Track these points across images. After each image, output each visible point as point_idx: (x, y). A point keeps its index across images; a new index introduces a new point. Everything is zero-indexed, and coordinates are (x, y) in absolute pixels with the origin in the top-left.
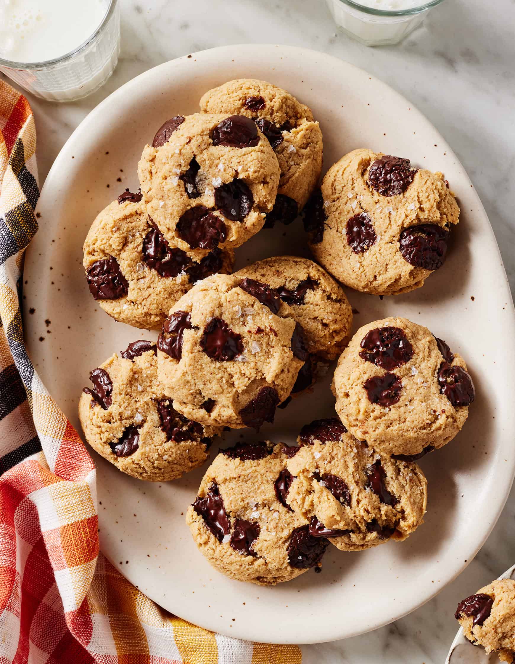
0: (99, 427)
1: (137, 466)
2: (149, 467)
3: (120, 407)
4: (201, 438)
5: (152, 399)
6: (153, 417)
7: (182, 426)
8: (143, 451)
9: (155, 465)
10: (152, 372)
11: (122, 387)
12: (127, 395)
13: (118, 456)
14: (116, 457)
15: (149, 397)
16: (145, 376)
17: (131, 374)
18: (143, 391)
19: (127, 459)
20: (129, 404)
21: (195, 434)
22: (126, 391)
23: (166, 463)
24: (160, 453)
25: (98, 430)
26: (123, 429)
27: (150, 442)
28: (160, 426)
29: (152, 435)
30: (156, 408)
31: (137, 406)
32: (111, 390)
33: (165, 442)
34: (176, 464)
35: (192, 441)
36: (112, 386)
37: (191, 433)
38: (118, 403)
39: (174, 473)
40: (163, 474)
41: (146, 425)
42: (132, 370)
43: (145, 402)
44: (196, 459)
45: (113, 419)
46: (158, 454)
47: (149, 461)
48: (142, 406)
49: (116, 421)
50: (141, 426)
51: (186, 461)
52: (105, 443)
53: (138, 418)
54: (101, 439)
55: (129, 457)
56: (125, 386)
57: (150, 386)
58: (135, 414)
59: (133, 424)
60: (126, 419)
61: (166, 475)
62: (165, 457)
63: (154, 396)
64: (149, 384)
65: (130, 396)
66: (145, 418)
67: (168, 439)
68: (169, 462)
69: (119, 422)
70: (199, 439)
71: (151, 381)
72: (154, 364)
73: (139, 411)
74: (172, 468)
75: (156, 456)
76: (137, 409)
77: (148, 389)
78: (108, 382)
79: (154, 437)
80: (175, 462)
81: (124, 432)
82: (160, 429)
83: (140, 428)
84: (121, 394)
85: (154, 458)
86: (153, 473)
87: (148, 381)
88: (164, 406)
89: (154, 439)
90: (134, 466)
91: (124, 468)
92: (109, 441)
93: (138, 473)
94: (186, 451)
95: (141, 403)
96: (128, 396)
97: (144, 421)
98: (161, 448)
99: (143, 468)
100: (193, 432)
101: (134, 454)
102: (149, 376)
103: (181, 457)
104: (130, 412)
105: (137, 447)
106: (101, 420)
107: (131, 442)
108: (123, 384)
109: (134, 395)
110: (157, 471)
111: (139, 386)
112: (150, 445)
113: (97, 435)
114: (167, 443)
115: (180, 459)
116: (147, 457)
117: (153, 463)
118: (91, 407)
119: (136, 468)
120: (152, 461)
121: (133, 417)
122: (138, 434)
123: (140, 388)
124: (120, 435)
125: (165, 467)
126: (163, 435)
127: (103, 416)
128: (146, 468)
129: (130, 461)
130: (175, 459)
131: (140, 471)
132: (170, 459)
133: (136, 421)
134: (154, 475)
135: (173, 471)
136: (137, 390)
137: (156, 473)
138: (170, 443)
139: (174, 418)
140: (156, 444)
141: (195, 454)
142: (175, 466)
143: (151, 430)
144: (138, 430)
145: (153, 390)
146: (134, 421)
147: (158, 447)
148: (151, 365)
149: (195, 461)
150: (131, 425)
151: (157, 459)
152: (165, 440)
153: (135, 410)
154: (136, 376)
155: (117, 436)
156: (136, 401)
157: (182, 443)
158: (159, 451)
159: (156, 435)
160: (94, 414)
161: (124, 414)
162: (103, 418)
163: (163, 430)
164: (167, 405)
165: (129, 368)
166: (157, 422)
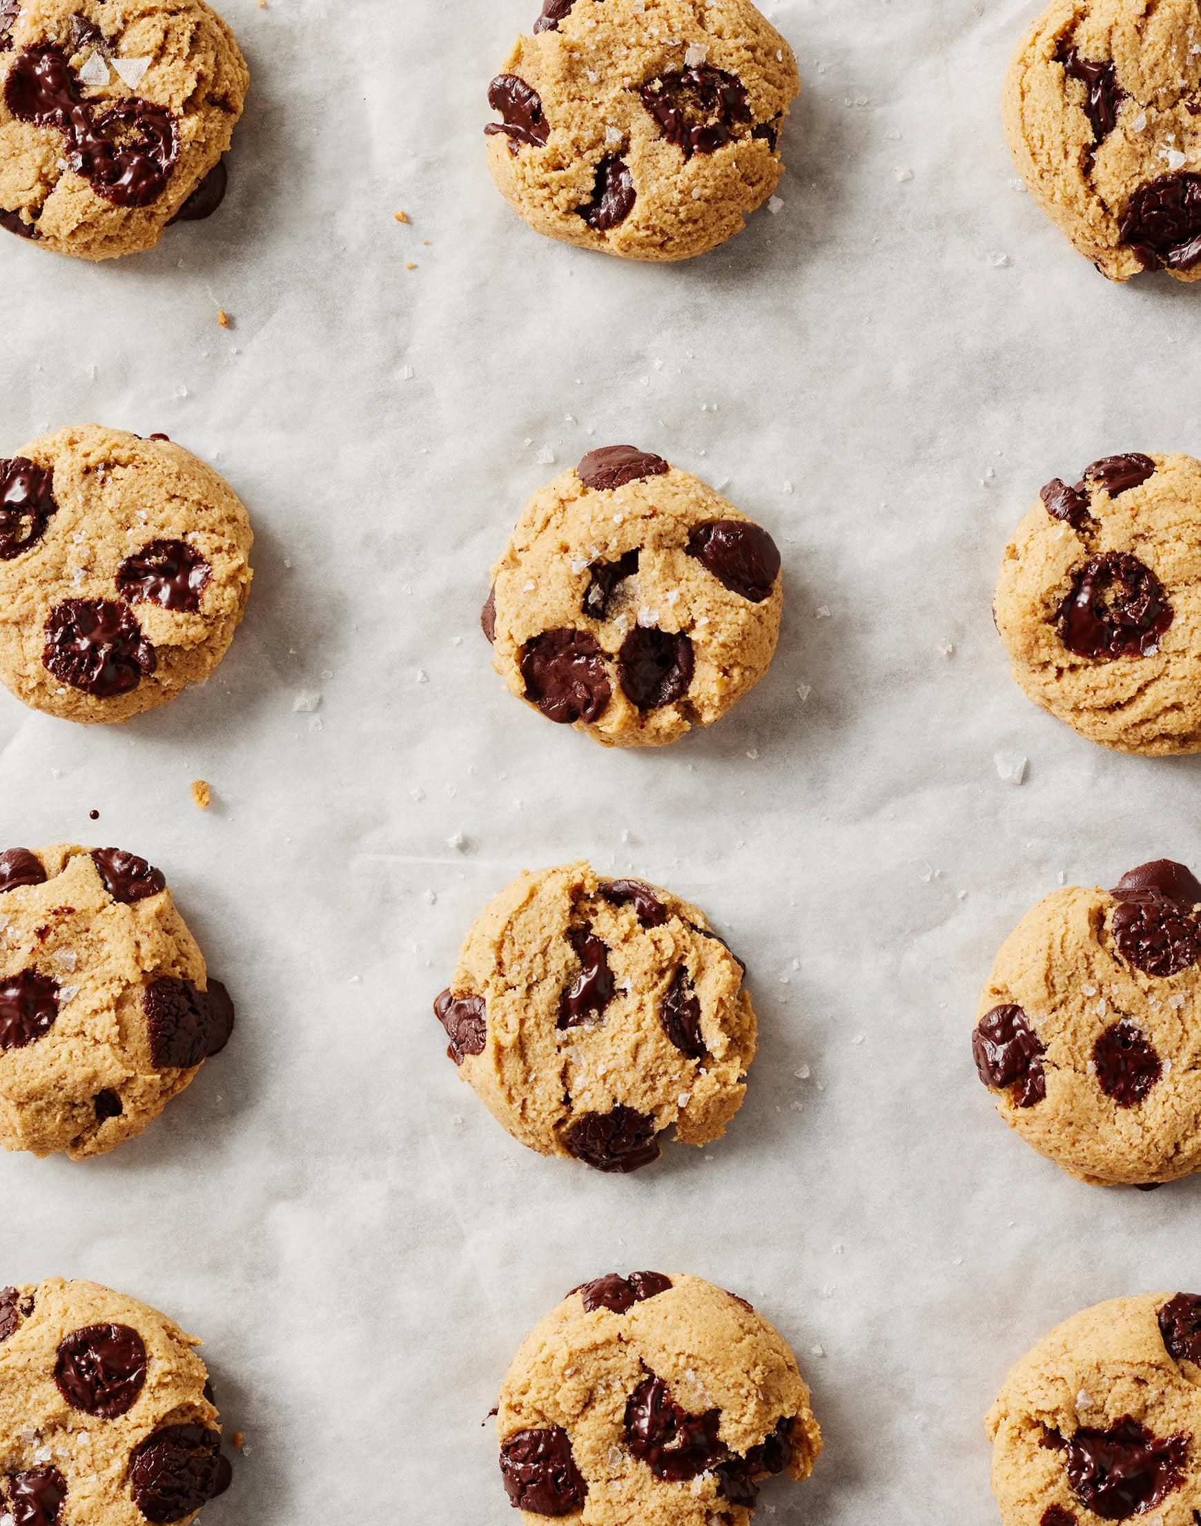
0: (544, 186)
1: (649, 232)
2: (672, 225)
3: (568, 128)
4: (752, 130)
5: (625, 89)
6: (642, 122)
7: (705, 119)
8: (646, 198)
9: (682, 216)
10: (605, 35)
11: (557, 89)
12: (572, 100)
13: (603, 229)
14: (598, 232)
15: (618, 87)
16: (594, 48)
17: (566, 54)
18: (602, 81)
19: (623, 226)
20: (583, 117)
21: (737, 125)
22: (569, 93)
23: (702, 203)
24: (682, 187)
25: (545, 192)
26: (592, 170)
27: (654, 173)
28: (662, 135)
29: (653, 159)
30: (640, 104)
31: (602, 115)
32: (539, 105)
33: (685, 163)
34: (722, 198)
35: (736, 142)
36: (538, 96)
37: (728, 128)
38: (561, 123)
39: (726, 219)
40: (703, 229)
41: (633, 144)
42: (565, 47)
43: (615, 99)
44: (758, 176)
45: (564, 158)
46: (680, 192)
47: (667, 211)
48: (610, 109)
49: (572, 161)
50: (624, 149)
51: (741, 185)
52: (566, 213)
53: (613, 137)
54: (556, 208)
55: (626, 222)
56: (562, 84)
57: (611, 64)
58: (604, 130)
59: (607, 154)
60: (589, 148)
61: (712, 230)
62: (696, 193)
63: (627, 81)
64: (608, 62)
65: (581, 100)
66: (626, 131)
67: (688, 154)
68: (707, 201)
69: (577, 159)
70: (749, 133)
71: (610, 54)
72: (601, 18)
73: (608, 121)
74: (717, 211)
75: (677, 197)
76: (603, 120)
77: (610, 71)
78: (526, 93)
79: (659, 162)
80: (719, 194)
81: (596, 177)
82: (663, 140)
83: (624, 156)
84: (562, 103)
85: (675, 203)
86: (683, 234)
87: (604, 55)
88: (652, 94)
89: (659, 165)
90: (643, 233)
91: (623, 245)
92: (573, 206)
93: (653, 245)
94: (731, 165)
95: (607, 105)
96: (577, 102)
97: (626, 140)
98: (680, 177)
99: (662, 231)
100: (731, 125)
101: (633, 211)
102: (601, 46)
103: (726, 180)
104: (591, 131)
105: (632, 194)
106: (542, 170)
107: (616, 190)
108: (558, 82)
109: (586, 94)
110: (690, 227)
111: (589, 73)
112: (657, 179)
113: (547, 204)
114: (689, 163)
115: (726, 185)
116: (661, 207)
117: (677, 213)
118: (514, 153)
119: (647, 236)
120: (673, 209)
121: (602, 140)
122: (624, 168)
123: (593, 77)
124: (591, 184)
125: (703, 215)
126: (675, 152)
127: (542, 160)
128: (667, 229)
129: (631, 227)
130: (717, 189)
131: (658, 239)
132: (707, 192)
133: (611, 145)
134: (689, 239)
135: (722, 218)
136: (589, 83)
137: (689, 234)
138: (694, 162)
139: (684, 109)
140: (668, 174)
141: (753, 166)
142: (722, 204)
143: (647, 151)
144: (622, 160)
145: (620, 70)
146: (606, 147)
147: (673, 179)
148: (598, 22)
149: (758, 181)
150: (605, 157)
151: (681, 203)
152: (682, 159)
153: (600, 124)
154: (576, 55)
155: (585, 189)
156: (596, 106)
157: (719, 152)
158: (679, 184)
159: (660, 157)
160: (525, 164)
161: (582, 139)
162: (545, 165)
163: (670, 141)
164: (660, 89)
165: (557, 44)
166: (653, 130)
